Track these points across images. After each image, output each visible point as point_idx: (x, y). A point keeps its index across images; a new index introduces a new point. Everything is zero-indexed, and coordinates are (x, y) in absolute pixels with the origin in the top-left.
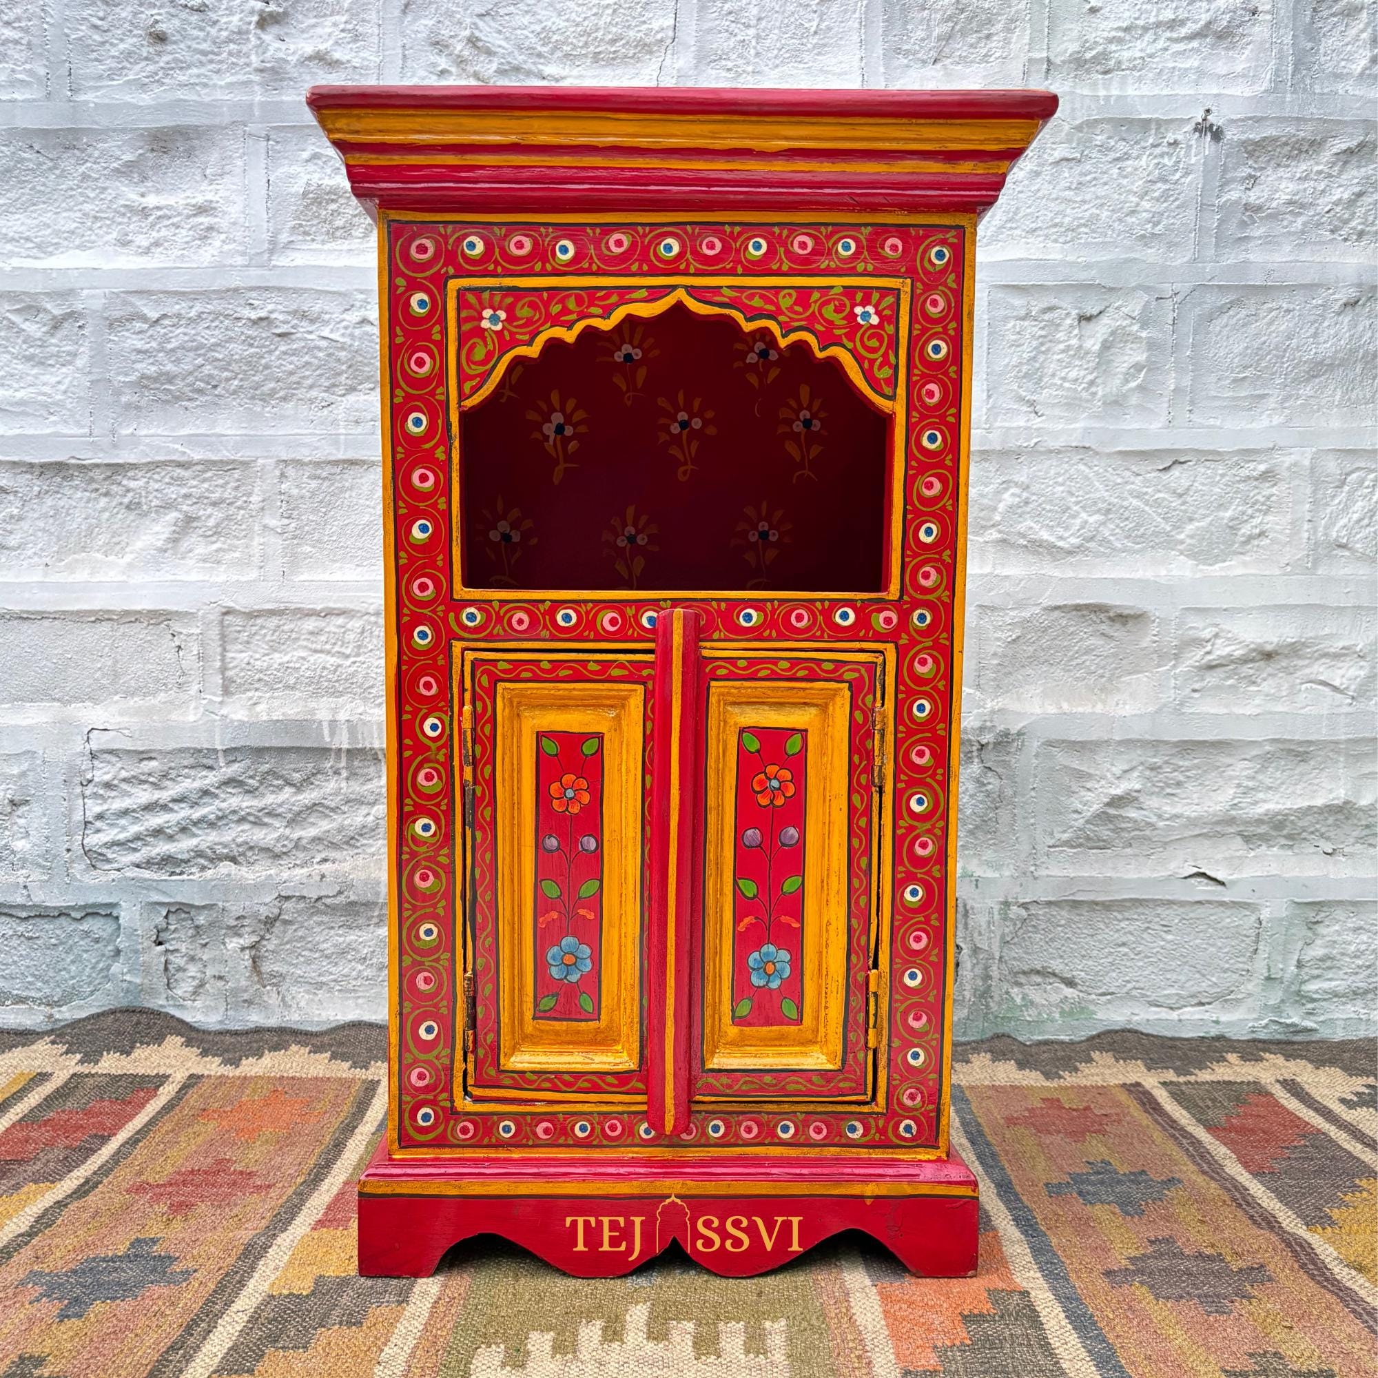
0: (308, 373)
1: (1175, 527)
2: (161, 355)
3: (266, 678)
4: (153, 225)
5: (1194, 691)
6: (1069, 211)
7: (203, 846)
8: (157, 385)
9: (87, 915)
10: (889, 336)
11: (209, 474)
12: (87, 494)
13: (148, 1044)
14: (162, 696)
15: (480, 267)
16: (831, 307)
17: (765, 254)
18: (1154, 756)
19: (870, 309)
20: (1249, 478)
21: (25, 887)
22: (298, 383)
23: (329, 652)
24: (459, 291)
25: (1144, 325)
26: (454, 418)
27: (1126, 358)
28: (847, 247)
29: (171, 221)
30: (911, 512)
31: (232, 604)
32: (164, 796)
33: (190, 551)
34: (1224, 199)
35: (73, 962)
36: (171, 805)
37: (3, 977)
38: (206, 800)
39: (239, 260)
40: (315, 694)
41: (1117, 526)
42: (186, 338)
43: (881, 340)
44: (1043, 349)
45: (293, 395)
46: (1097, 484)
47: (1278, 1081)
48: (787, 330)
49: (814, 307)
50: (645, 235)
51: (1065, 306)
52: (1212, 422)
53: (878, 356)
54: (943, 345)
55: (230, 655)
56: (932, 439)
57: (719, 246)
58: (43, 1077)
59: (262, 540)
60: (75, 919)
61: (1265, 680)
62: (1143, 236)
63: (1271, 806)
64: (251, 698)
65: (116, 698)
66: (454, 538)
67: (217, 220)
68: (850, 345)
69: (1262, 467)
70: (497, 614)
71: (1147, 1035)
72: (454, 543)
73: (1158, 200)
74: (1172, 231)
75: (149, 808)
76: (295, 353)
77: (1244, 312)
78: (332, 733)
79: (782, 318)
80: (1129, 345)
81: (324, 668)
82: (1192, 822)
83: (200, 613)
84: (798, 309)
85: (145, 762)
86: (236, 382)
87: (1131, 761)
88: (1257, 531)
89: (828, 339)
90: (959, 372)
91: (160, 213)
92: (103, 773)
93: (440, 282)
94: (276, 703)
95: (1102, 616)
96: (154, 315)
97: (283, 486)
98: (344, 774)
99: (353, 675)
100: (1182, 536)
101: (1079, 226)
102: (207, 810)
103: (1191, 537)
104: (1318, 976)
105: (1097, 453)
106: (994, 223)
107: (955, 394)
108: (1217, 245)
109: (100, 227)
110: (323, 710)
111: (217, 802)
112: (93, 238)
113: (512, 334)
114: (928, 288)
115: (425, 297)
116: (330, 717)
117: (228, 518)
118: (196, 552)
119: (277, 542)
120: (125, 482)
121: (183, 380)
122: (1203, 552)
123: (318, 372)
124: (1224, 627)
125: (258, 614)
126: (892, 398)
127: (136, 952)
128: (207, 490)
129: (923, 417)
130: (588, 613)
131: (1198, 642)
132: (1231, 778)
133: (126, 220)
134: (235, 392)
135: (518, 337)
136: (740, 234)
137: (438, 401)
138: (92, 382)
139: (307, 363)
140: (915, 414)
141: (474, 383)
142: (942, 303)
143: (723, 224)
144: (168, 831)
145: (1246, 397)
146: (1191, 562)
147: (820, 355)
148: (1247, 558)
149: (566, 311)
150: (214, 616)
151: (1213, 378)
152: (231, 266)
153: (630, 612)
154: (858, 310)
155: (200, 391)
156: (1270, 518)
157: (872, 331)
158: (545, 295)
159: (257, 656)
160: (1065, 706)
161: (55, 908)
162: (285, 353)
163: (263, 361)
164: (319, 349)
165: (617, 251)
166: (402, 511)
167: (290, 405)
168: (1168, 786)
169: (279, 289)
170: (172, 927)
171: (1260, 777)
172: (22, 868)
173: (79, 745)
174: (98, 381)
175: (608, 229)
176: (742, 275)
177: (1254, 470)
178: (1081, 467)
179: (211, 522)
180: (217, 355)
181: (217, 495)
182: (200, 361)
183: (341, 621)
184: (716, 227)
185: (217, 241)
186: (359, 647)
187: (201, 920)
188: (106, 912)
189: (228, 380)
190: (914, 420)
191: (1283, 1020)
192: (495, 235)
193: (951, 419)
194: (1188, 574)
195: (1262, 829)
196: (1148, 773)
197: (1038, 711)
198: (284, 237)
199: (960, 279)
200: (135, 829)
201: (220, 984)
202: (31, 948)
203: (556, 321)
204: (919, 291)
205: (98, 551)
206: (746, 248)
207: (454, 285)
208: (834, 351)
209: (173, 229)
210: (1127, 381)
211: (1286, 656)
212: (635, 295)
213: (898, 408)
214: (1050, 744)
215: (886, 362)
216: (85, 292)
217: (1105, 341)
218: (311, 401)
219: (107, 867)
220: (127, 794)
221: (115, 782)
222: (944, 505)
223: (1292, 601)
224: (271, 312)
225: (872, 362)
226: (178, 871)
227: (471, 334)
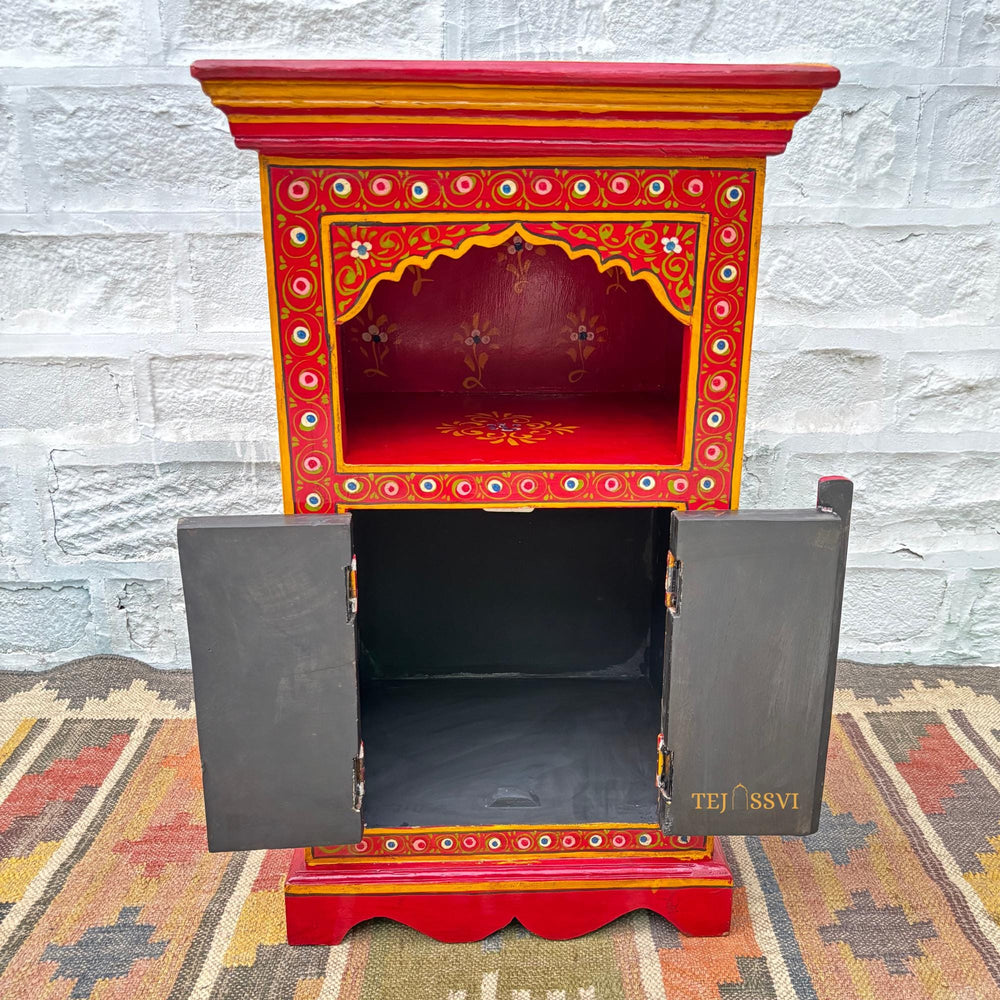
0: (205, 160)
1: (907, 287)
2: (80, 142)
3: (189, 408)
4: (62, 28)
5: (911, 415)
6: (840, 19)
7: (149, 536)
8: (79, 169)
9: (64, 587)
10: (690, 262)
11: (130, 245)
12: (30, 259)
13: (120, 688)
14: (107, 423)
15: (348, 205)
16: (643, 238)
17: (588, 194)
18: (878, 464)
19: (675, 240)
20: (968, 248)
21: (13, 568)
22: (198, 168)
23: (237, 388)
24: (331, 226)
25: (895, 121)
26: (332, 331)
27: (878, 148)
28: (657, 188)
29: (78, 24)
30: (702, 404)
31: (158, 352)
32: (115, 499)
33: (120, 308)
34: (969, 11)
35: (56, 621)
36: (121, 506)
37: (3, 632)
38: (149, 501)
39: (140, 61)
40: (228, 421)
41: (861, 286)
42: (100, 128)
43: (682, 265)
44: (812, 140)
45: (195, 177)
46: (848, 253)
47: (949, 711)
48: (605, 256)
49: (628, 239)
50: (487, 178)
51: (831, 103)
52: (943, 202)
53: (679, 280)
54: (733, 269)
55: (158, 391)
56: (721, 346)
57: (549, 187)
58: (42, 723)
59: (177, 300)
60: (54, 591)
61: (966, 406)
62: (900, 43)
63: (963, 501)
64: (177, 424)
65: (71, 424)
66: (336, 426)
67: (117, 23)
68: (657, 270)
69: (979, 240)
70: (373, 483)
71: (857, 664)
72: (336, 430)
73: (914, 10)
74: (924, 38)
75: (103, 508)
76: (193, 142)
77: (977, 109)
78: (243, 452)
79: (601, 248)
80: (881, 138)
81: (234, 401)
82: (902, 512)
83: (132, 360)
84: (615, 240)
85: (99, 474)
86: (146, 167)
87: (859, 468)
88: (971, 290)
89: (639, 265)
90: (745, 293)
91: (68, 17)
92: (66, 484)
93: (316, 218)
94: (198, 427)
95: (844, 357)
96: (70, 108)
97: (192, 255)
98: (255, 480)
99: (257, 406)
100: (910, 295)
101: (847, 33)
102: (150, 509)
103: (919, 295)
104: (985, 620)
105: (850, 228)
106: (777, 30)
107: (741, 310)
108: (960, 50)
109: (18, 30)
110: (235, 432)
111: (157, 503)
112: (13, 39)
113: (377, 262)
114: (723, 222)
115: (303, 231)
116: (241, 439)
117: (149, 280)
118: (125, 308)
119: (190, 301)
120: (60, 250)
121: (100, 164)
122: (927, 308)
123: (215, 159)
124: (938, 367)
125: (179, 359)
126: (690, 313)
127: (104, 615)
128: (130, 258)
129: (714, 328)
130: (445, 482)
131: (917, 379)
132: (934, 480)
133: (39, 23)
134: (145, 175)
135: (383, 264)
136: (567, 176)
137: (318, 317)
138: (24, 167)
139: (205, 151)
140: (708, 326)
141: (347, 302)
142: (734, 235)
143: (554, 167)
144: (121, 525)
145: (972, 181)
146: (916, 315)
147: (632, 278)
148: (961, 312)
149: (422, 243)
150: (144, 362)
151: (947, 165)
152: (133, 65)
153: (479, 480)
154: (665, 241)
155: (115, 174)
156: (981, 280)
157: (675, 258)
158: (404, 229)
159: (180, 391)
160: (812, 427)
161: (38, 584)
162: (185, 142)
163: (167, 149)
164: (214, 139)
165: (464, 191)
166: (292, 406)
167: (192, 186)
168: (886, 485)
169: (176, 87)
170: (131, 596)
171: (955, 479)
172: (10, 554)
173: (44, 462)
174: (29, 165)
175: (456, 172)
176: (570, 211)
177: (973, 242)
178: (837, 239)
179: (135, 284)
180: (127, 143)
181: (138, 262)
182: (113, 148)
183: (245, 363)
184: (547, 171)
185: (118, 42)
186: (261, 384)
187: (152, 590)
188: (80, 586)
189: (139, 164)
190: (706, 331)
191: (956, 651)
192: (359, 177)
193: (737, 330)
194: (914, 325)
195: (954, 517)
196: (871, 476)
197: (791, 431)
198: (176, 39)
199: (750, 215)
200: (94, 525)
201: (170, 635)
202: (22, 611)
203: (414, 252)
204: (715, 225)
205: (44, 306)
206: (573, 188)
207: (327, 221)
208: (643, 275)
209: (80, 31)
210: (877, 168)
211: (984, 389)
212: (479, 229)
213: (694, 321)
214: (799, 456)
215: (686, 283)
216: (10, 89)
217: (863, 133)
218: (210, 183)
219: (76, 552)
220: (86, 498)
221: (76, 490)
222: (728, 398)
223: (992, 347)
224: (170, 107)
225: (675, 284)
226: (131, 554)
227: (342, 263)
